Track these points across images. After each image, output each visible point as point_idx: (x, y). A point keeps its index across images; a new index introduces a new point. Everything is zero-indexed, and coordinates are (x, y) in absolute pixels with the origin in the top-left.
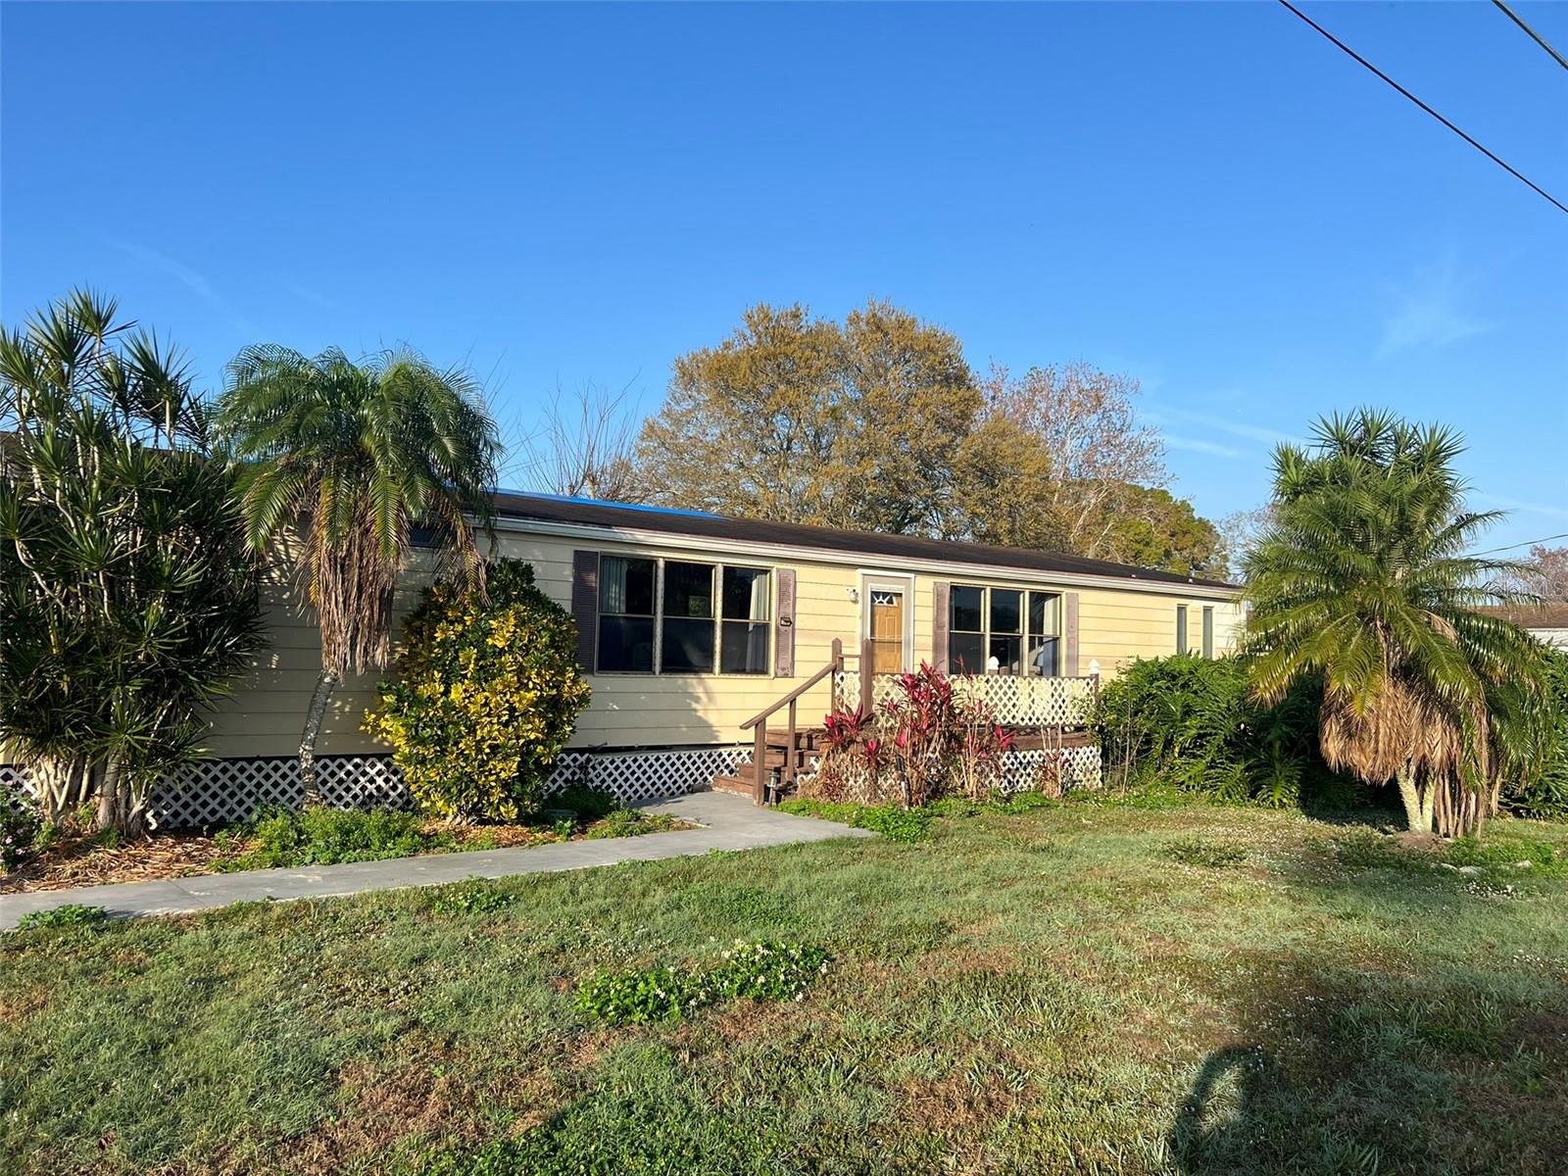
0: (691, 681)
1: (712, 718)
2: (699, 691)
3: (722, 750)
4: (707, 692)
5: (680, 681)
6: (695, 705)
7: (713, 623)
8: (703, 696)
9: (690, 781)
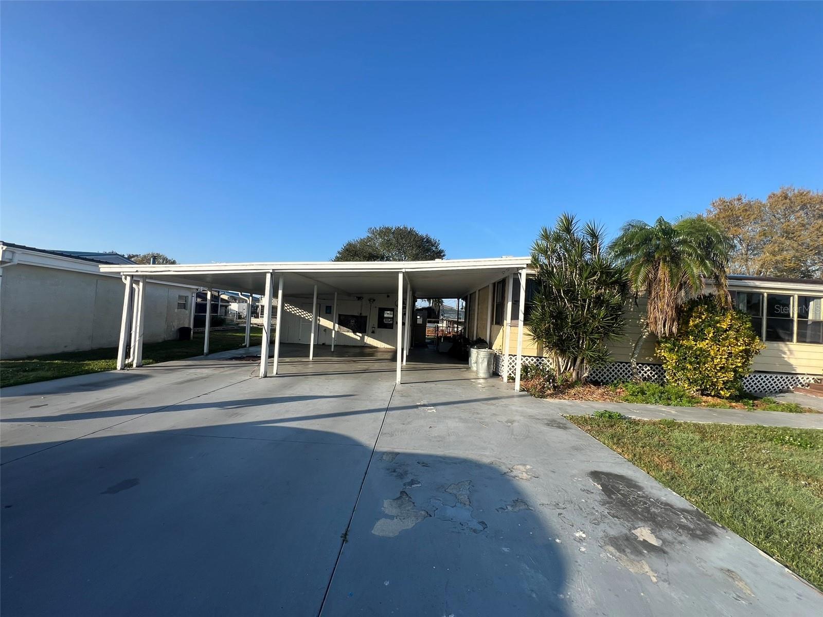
0: (781, 345)
1: (792, 361)
2: (785, 349)
3: (798, 376)
4: (789, 350)
5: (775, 345)
6: (783, 355)
7: (792, 321)
8: (787, 352)
9: (781, 388)
